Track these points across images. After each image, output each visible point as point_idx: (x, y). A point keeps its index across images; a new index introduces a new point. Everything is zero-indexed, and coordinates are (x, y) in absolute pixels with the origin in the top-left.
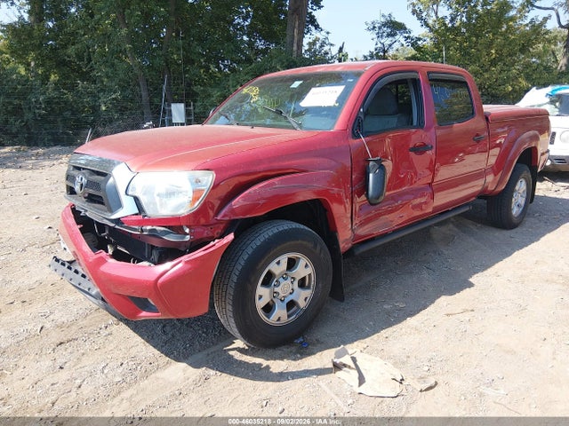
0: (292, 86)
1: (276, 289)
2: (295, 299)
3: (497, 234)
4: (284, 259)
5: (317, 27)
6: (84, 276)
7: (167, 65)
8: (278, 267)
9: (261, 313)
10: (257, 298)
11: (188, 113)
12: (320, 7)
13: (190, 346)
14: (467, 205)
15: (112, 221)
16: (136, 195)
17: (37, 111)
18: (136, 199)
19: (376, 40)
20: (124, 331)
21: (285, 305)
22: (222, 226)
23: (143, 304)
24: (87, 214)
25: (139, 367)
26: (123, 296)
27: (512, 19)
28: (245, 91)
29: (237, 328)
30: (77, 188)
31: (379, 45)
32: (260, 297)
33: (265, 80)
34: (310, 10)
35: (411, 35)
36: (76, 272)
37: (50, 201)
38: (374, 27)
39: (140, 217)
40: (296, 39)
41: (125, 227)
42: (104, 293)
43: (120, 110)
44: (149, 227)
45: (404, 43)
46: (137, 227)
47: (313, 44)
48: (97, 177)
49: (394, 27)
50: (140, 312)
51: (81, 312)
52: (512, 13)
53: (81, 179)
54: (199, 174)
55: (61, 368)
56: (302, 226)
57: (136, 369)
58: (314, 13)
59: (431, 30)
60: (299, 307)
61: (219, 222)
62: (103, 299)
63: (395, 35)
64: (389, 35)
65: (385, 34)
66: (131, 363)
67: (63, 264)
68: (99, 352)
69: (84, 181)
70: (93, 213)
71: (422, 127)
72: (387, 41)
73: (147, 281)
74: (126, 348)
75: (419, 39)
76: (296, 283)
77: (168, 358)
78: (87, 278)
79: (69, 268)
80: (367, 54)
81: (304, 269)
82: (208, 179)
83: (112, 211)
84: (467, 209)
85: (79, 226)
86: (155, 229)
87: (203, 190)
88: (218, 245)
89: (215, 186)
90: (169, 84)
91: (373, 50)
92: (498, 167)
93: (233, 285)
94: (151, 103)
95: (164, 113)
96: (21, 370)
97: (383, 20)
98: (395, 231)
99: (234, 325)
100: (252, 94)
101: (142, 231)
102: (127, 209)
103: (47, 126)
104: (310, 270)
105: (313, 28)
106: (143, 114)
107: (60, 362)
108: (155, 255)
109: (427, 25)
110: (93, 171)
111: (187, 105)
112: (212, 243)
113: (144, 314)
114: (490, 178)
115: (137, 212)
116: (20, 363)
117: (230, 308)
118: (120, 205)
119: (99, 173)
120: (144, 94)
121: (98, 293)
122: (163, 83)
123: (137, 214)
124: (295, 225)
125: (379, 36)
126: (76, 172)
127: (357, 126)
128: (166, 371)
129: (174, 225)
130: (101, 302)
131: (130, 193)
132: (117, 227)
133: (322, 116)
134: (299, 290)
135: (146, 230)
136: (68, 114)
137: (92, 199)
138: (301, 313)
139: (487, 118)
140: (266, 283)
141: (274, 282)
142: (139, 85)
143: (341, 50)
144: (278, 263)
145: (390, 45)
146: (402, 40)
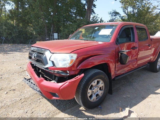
0: (95, 29)
1: (93, 90)
2: (98, 94)
3: (153, 74)
4: (96, 81)
5: (94, 13)
6: (34, 84)
7: (53, 22)
8: (94, 83)
9: (89, 98)
10: (88, 93)
11: (58, 36)
12: (96, 7)
13: (66, 107)
14: (145, 65)
15: (45, 68)
16: (53, 61)
17: (16, 34)
18: (53, 62)
19: (111, 17)
20: (45, 101)
21: (95, 95)
22: (78, 71)
23: (54, 95)
24: (36, 65)
25: (51, 113)
26: (47, 92)
27: (151, 12)
28: (80, 30)
29: (82, 103)
30: (33, 57)
31: (112, 18)
32: (89, 93)
33: (86, 27)
34: (92, 8)
35: (121, 16)
36: (32, 83)
37: (20, 60)
38: (111, 13)
39: (54, 67)
40: (89, 16)
41: (49, 70)
42: (42, 90)
43: (39, 34)
44: (56, 71)
45: (119, 18)
46: (52, 70)
47: (93, 18)
48: (40, 54)
49: (116, 13)
50: (53, 97)
51: (31, 94)
52: (150, 10)
53: (34, 55)
54: (72, 54)
55: (27, 113)
56: (101, 71)
57: (49, 114)
58: (93, 9)
59: (127, 14)
60: (99, 96)
61: (78, 69)
62: (41, 92)
63: (116, 15)
64: (115, 16)
65: (113, 15)
66: (48, 112)
67: (27, 80)
68: (37, 107)
69: (36, 55)
70: (38, 65)
71: (134, 42)
72: (114, 17)
73: (57, 88)
74: (46, 107)
75: (123, 17)
76: (99, 88)
77: (59, 111)
78: (36, 85)
79: (29, 82)
80: (108, 21)
81: (101, 84)
82: (75, 56)
83: (45, 65)
84: (145, 66)
85: (33, 69)
86: (59, 71)
87: (74, 60)
88: (79, 77)
89: (77, 58)
90: (53, 28)
91: (110, 20)
92: (154, 54)
93: (81, 89)
94: (48, 33)
95: (52, 36)
96: (14, 113)
97: (113, 11)
98: (126, 73)
99: (81, 102)
100: (83, 31)
101: (54, 72)
102: (49, 65)
103: (18, 38)
104: (103, 85)
105: (93, 13)
106: (45, 36)
107: (26, 111)
108: (57, 79)
109: (126, 13)
110: (39, 52)
111: (58, 34)
112: (77, 77)
113: (54, 98)
114: (152, 57)
115: (53, 66)
116: (14, 110)
117: (80, 96)
118: (47, 63)
119: (40, 53)
120: (46, 30)
121: (39, 90)
122: (52, 28)
123: (52, 66)
124: (99, 71)
125: (112, 16)
126: (32, 52)
127: (117, 41)
128: (59, 115)
129: (64, 70)
130: (40, 93)
131: (51, 60)
132: (46, 70)
133: (104, 37)
134: (100, 91)
135: (55, 72)
136: (24, 35)
137: (38, 61)
138: (100, 98)
139: (151, 40)
140: (91, 89)
141: (93, 88)
142: (45, 28)
143: (101, 19)
144: (94, 82)
145: (115, 19)
146: (118, 17)
